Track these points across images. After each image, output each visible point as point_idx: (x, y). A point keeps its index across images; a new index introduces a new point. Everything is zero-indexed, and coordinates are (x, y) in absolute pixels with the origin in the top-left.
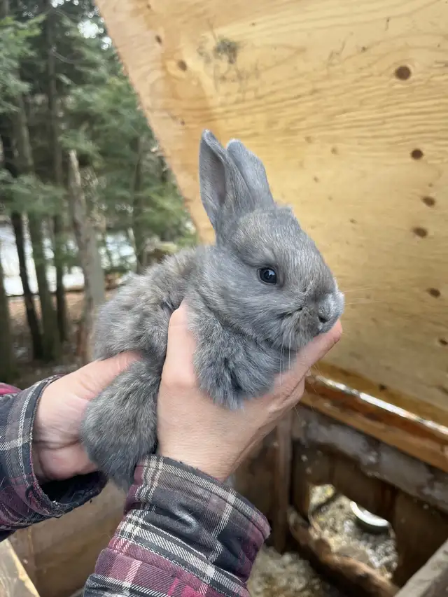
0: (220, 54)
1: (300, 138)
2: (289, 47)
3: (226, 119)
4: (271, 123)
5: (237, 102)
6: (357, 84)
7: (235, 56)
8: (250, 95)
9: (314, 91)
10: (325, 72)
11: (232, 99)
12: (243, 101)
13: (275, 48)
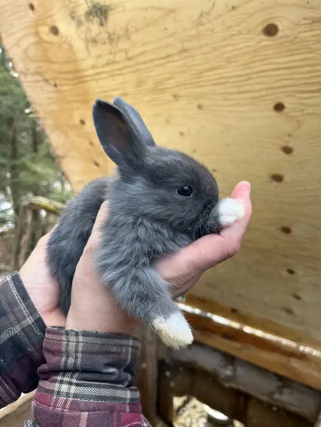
0: (91, 17)
1: (168, 96)
2: (159, 9)
3: (97, 80)
4: (140, 83)
5: (107, 64)
6: (225, 43)
7: (106, 18)
8: (120, 56)
9: (184, 51)
10: (194, 32)
11: (103, 61)
12: (114, 62)
13: (146, 10)
